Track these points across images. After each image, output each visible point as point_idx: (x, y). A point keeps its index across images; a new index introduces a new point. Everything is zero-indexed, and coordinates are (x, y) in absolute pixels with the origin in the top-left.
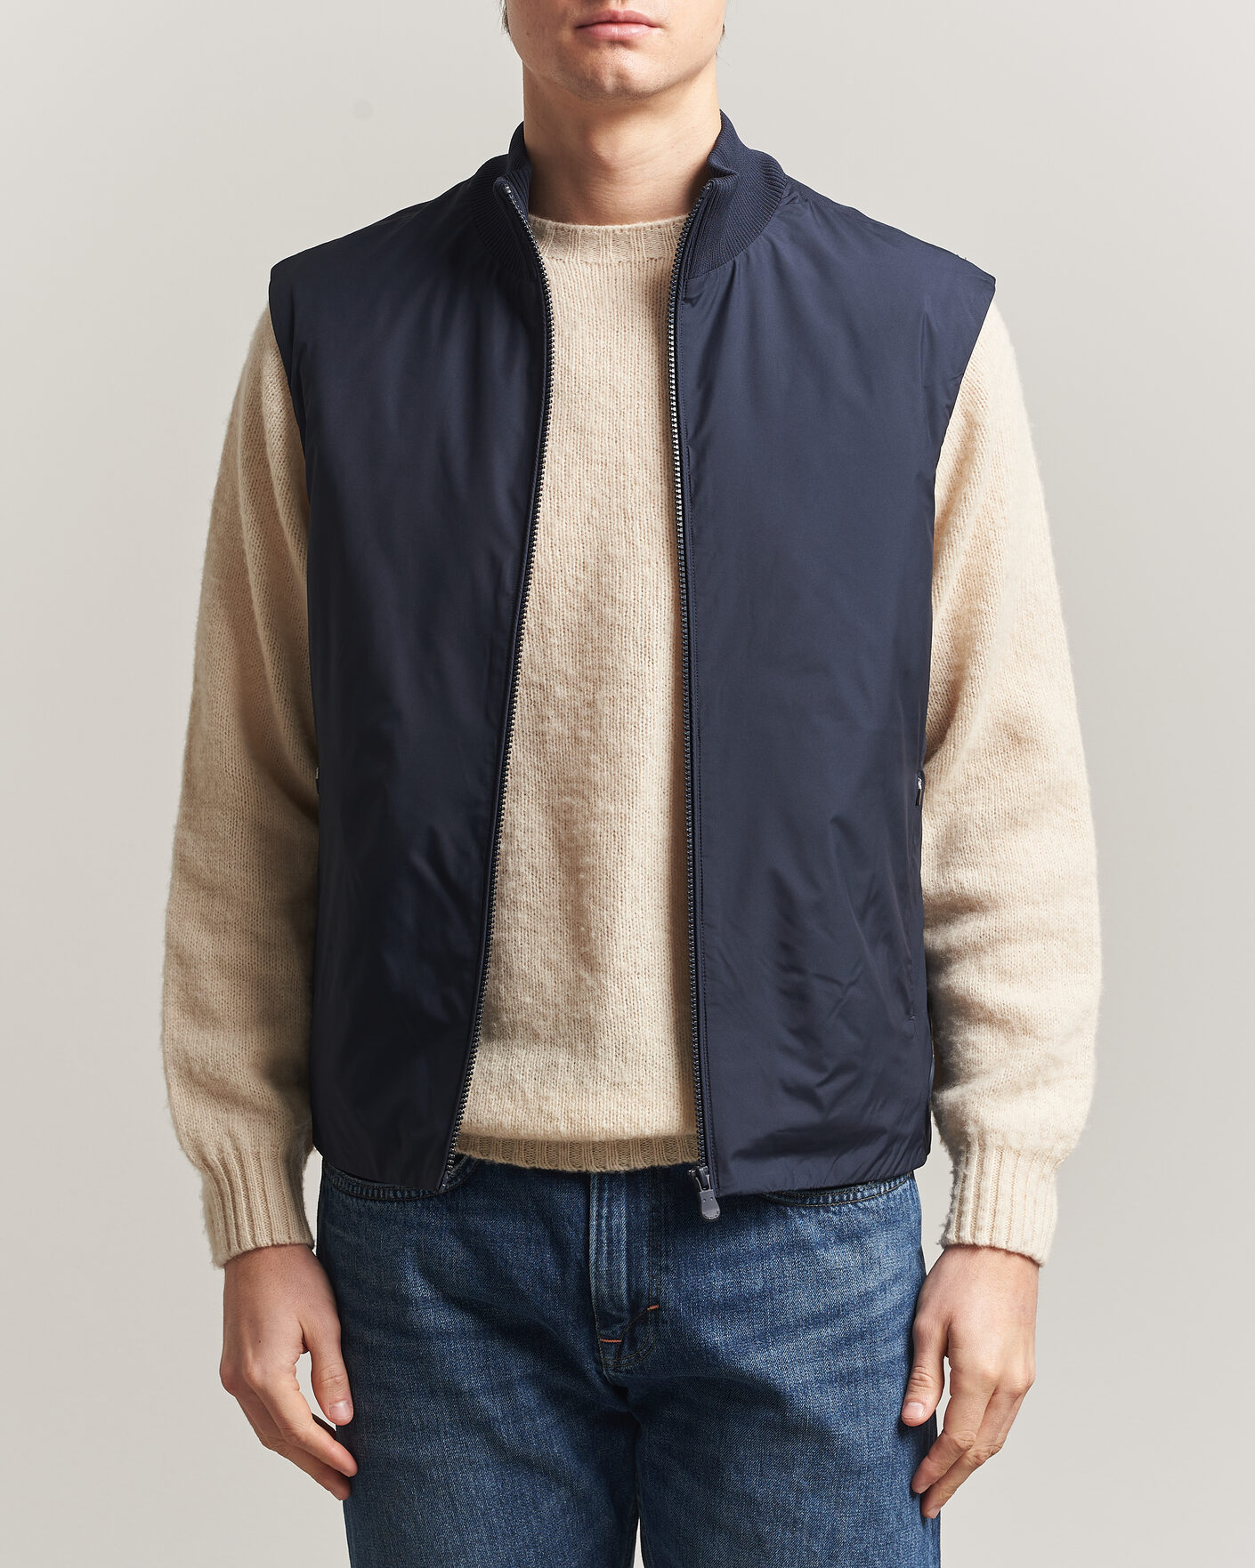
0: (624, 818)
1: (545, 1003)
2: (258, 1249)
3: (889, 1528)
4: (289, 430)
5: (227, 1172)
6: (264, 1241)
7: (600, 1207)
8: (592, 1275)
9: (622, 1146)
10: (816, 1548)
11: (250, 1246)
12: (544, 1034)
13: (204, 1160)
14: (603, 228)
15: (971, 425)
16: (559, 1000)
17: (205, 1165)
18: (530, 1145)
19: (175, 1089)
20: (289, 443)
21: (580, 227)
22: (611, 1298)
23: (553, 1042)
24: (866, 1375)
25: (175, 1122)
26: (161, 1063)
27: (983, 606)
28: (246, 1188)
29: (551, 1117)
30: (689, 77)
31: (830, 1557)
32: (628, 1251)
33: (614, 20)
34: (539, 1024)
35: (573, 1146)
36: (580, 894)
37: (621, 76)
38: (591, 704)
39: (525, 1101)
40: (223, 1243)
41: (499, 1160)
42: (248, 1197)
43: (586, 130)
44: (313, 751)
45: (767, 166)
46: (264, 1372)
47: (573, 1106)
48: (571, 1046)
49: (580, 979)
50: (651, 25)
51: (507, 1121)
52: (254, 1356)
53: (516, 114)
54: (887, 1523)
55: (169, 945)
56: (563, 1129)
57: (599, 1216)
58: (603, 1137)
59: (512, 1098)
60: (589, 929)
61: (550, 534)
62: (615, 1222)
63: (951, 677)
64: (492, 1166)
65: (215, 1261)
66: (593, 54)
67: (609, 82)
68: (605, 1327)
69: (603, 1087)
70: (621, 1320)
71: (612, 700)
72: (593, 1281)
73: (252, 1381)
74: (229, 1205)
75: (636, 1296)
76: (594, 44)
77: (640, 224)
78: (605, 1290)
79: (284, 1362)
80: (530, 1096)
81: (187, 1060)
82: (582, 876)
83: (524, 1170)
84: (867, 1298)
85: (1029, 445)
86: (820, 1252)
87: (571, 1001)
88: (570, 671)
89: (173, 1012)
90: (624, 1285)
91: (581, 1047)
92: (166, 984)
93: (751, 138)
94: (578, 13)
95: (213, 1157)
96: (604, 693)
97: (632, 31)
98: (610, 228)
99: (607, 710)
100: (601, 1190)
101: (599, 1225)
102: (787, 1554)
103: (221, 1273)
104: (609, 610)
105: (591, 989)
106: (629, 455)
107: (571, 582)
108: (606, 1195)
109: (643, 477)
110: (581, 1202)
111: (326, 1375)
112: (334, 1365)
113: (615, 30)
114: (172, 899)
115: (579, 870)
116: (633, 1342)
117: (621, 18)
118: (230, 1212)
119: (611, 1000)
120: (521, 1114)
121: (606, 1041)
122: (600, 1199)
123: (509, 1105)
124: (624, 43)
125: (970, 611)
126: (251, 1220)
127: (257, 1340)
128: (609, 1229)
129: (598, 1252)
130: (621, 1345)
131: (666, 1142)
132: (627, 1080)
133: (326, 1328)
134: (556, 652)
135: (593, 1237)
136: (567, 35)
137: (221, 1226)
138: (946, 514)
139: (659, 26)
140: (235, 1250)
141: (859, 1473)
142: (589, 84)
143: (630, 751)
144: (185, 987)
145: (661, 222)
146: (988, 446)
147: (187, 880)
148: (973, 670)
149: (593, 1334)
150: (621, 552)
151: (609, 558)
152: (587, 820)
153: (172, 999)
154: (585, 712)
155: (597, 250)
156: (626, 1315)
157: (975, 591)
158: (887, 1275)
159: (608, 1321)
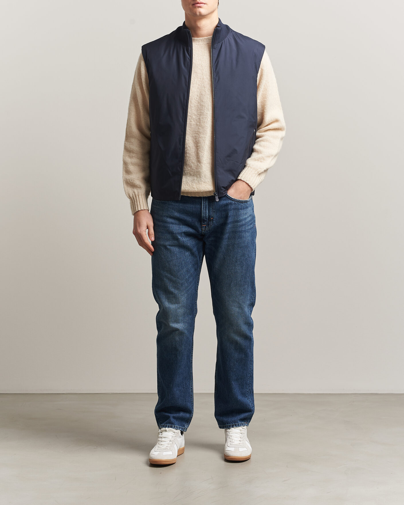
0: (205, 137)
1: (192, 169)
2: (139, 211)
3: (246, 257)
4: (146, 74)
5: (133, 198)
6: (139, 209)
7: (204, 202)
8: (202, 213)
9: (206, 192)
10: (234, 260)
11: (137, 210)
12: (192, 174)
13: (130, 197)
14: (199, 38)
15: (262, 70)
16: (194, 168)
17: (130, 198)
18: (191, 193)
19: (125, 185)
20: (146, 76)
21: (195, 38)
22: (205, 217)
23: (194, 175)
24: (244, 231)
25: (125, 190)
26: (123, 181)
27: (266, 100)
28: (137, 201)
29: (194, 188)
30: (212, 12)
31: (236, 262)
32: (208, 209)
33: (198, 3)
34: (191, 173)
35: (198, 193)
36: (198, 150)
37: (200, 13)
38: (199, 119)
39: (190, 186)
40: (133, 211)
41: (185, 195)
42: (137, 202)
43: (195, 22)
44: (150, 129)
45: (227, 27)
46: (140, 231)
47: (198, 186)
48: (197, 176)
49: (198, 165)
50: (205, 4)
51: (187, 189)
52: (139, 228)
53: (183, 19)
54: (246, 256)
55: (123, 161)
56: (196, 190)
57: (203, 203)
58: (203, 191)
59: (187, 185)
60: (199, 156)
61: (192, 90)
62: (206, 204)
63: (262, 112)
64: (184, 196)
65: (132, 214)
66: (195, 9)
67: (198, 14)
68: (204, 222)
69: (202, 182)
70: (206, 221)
71: (203, 118)
72: (202, 214)
73: (138, 233)
74: (134, 204)
75: (209, 216)
76: (195, 8)
77: (205, 37)
78: (204, 215)
79: (144, 229)
80: (190, 185)
81: (127, 180)
82: (198, 147)
83: (190, 197)
84: (245, 219)
85: (273, 72)
86: (240, 210)
87: (196, 169)
88: (196, 114)
89: (124, 172)
90: (207, 214)
91: (198, 176)
92: (123, 168)
93: (224, 22)
94: (192, 3)
95: (131, 196)
96: (201, 117)
97: (202, 5)
98: (200, 38)
99: (202, 120)
100: (204, 199)
101: (203, 204)
102: (229, 261)
103: (133, 216)
104: (202, 103)
105: (200, 166)
106: (204, 77)
107: (195, 98)
108: (204, 200)
109: (207, 80)
110: (201, 201)
111: (150, 232)
112: (152, 231)
113: (198, 5)
114: (124, 154)
115: (197, 146)
116: (208, 225)
117: (199, 3)
118: (134, 205)
119: (203, 168)
120: (189, 188)
121: (203, 175)
122: (203, 200)
123: (187, 186)
124: (200, 7)
125: (264, 101)
126: (137, 206)
127: (140, 226)
128: (205, 205)
129: (203, 209)
130: (206, 226)
131: (210, 192)
132: (206, 181)
133: (151, 224)
134: (193, 110)
135: (202, 207)
136: (191, 6)
137: (133, 208)
138: (259, 85)
139: (206, 4)
140: (135, 211)
141: (241, 248)
142: (195, 14)
143: (206, 126)
144: (126, 168)
145: (209, 37)
146: (265, 73)
147: (126, 150)
148: (265, 111)
149: (201, 224)
150: (204, 93)
151: (202, 94)
152: (199, 138)
153: (124, 170)
154: (198, 120)
155: (198, 42)
156: (207, 220)
157: (264, 97)
158: (249, 215)
159: (204, 221)
